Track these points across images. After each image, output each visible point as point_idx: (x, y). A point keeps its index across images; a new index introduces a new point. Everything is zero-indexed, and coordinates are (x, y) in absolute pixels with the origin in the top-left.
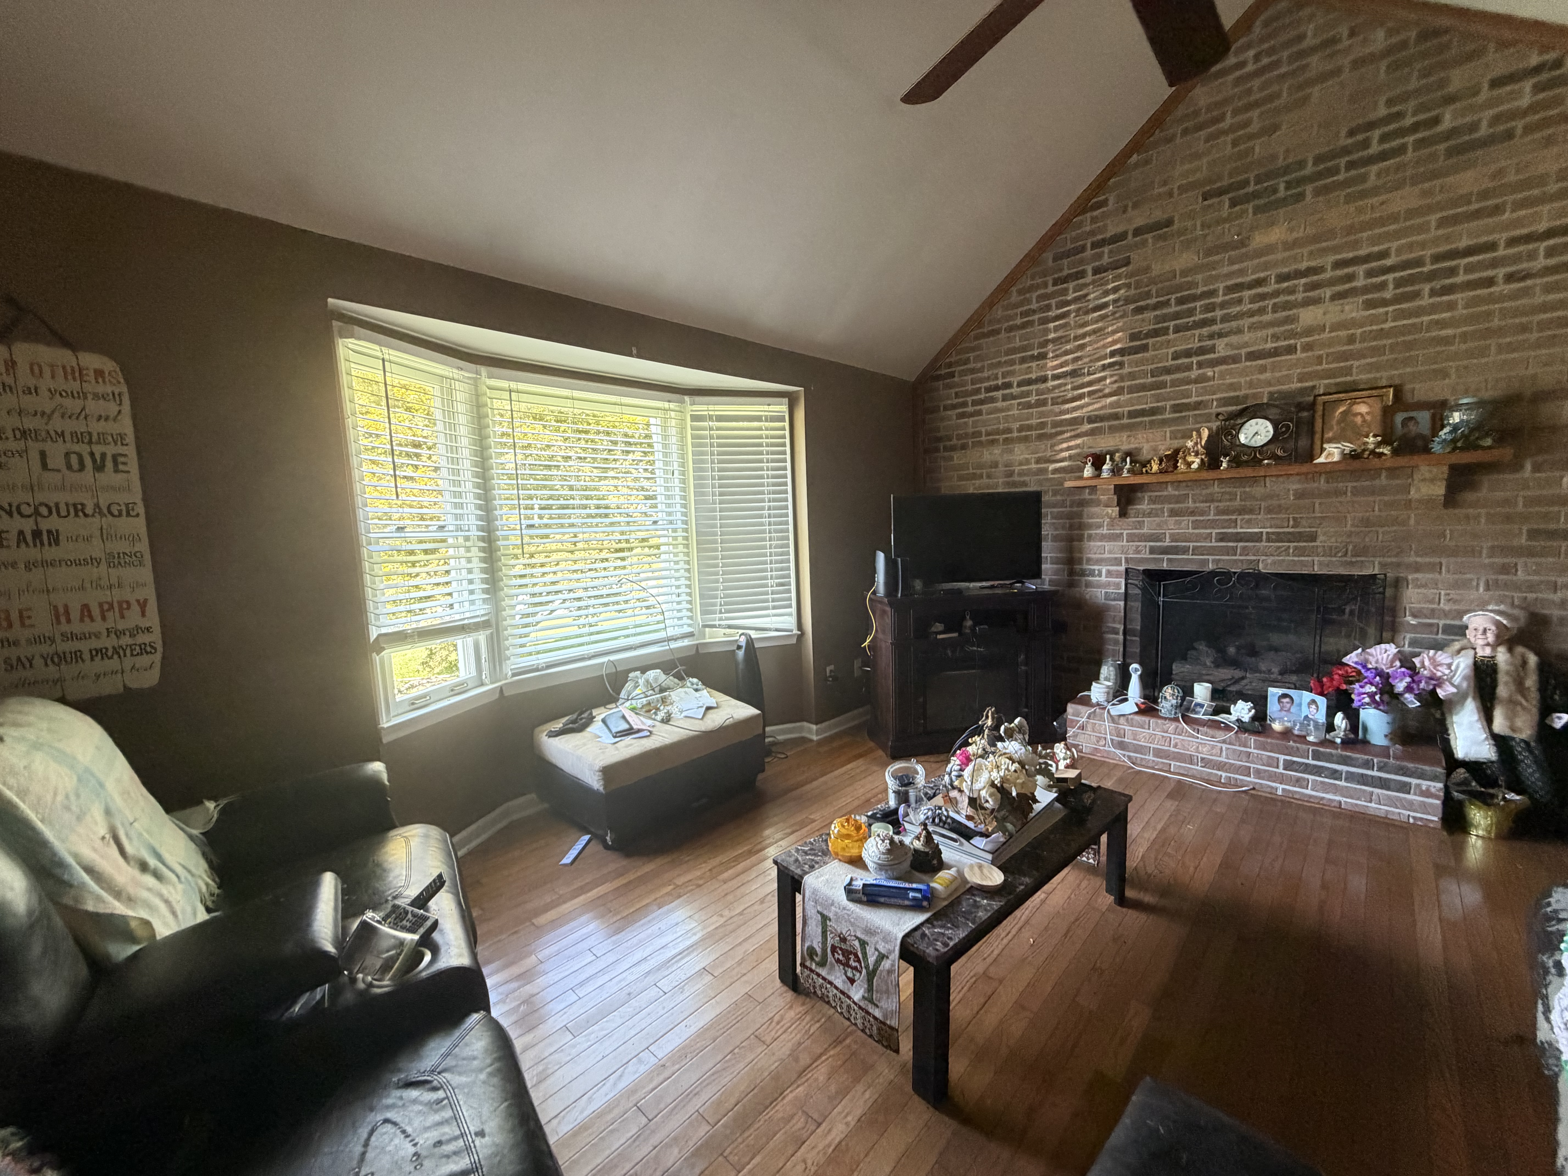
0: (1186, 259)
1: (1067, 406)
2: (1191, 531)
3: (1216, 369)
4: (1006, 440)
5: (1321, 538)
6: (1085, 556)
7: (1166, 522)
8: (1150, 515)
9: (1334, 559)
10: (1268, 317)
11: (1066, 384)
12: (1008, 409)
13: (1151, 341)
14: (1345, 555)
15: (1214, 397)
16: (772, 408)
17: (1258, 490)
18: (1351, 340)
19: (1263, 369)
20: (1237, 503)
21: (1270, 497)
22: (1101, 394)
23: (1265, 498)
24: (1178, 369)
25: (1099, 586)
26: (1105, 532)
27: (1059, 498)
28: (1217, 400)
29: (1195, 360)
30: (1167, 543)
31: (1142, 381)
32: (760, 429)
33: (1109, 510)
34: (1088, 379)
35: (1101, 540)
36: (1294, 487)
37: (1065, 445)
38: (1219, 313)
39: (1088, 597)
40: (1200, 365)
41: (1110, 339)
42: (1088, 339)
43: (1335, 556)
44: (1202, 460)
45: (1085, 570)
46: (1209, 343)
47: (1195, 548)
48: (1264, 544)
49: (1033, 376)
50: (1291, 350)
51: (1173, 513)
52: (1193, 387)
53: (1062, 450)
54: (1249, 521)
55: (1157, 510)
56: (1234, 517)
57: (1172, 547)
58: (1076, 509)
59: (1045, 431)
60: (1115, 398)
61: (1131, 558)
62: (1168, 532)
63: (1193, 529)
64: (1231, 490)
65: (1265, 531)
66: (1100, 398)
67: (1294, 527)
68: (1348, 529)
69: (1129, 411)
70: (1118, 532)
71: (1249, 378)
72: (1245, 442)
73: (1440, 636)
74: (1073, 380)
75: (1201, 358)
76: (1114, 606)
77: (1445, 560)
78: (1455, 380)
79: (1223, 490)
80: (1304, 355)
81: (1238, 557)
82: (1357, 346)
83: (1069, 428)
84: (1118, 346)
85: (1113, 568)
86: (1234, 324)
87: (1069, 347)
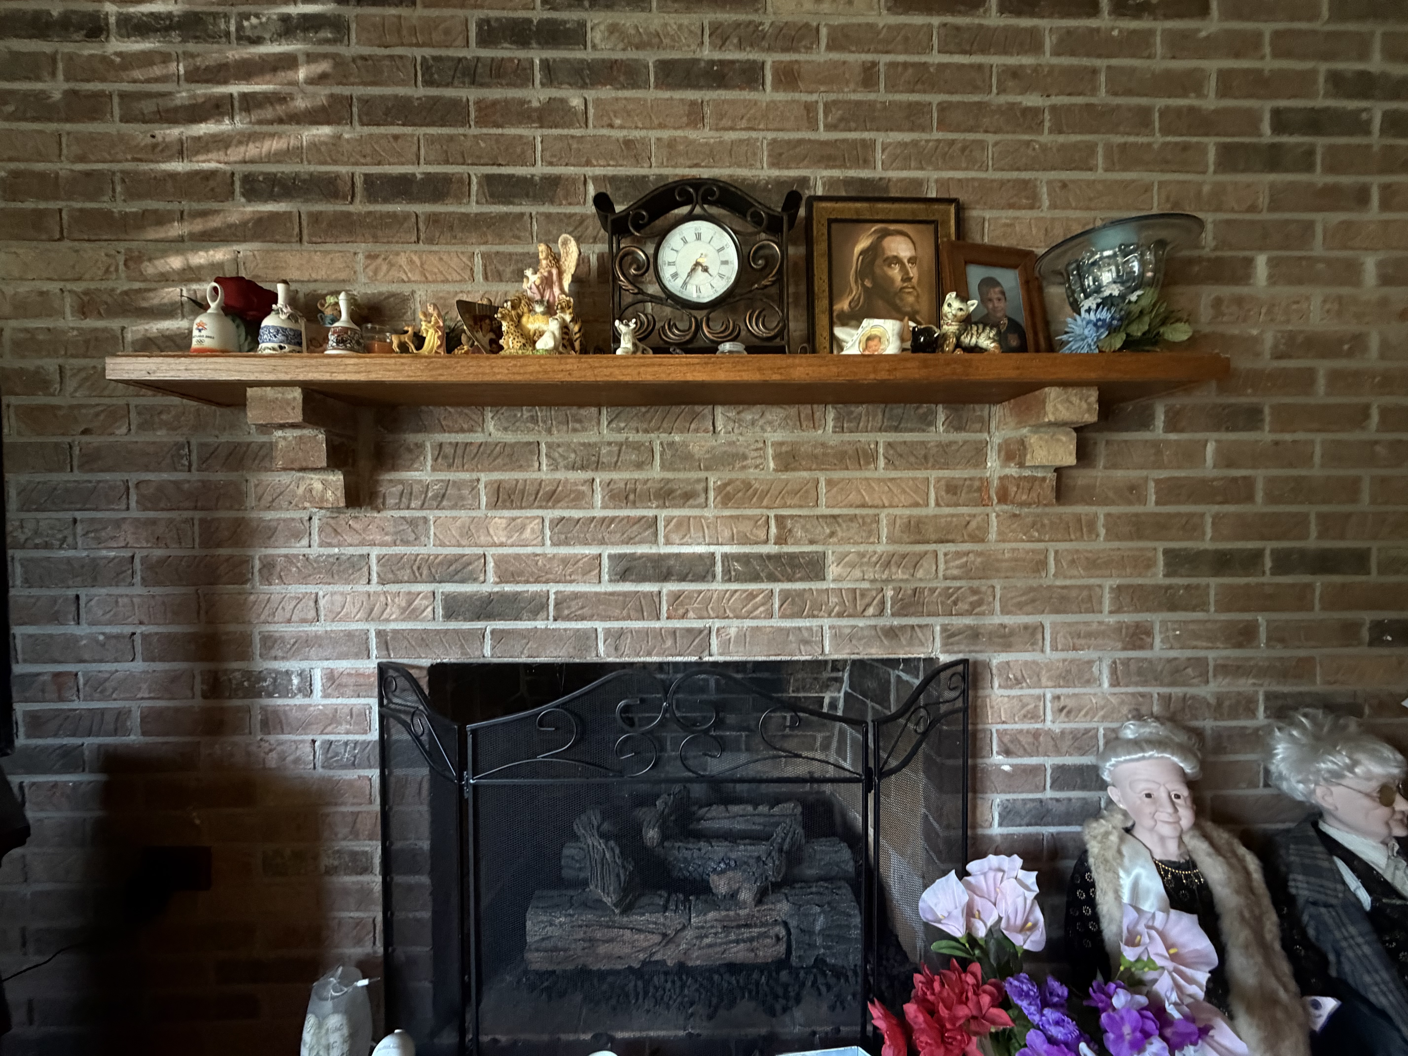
1: (174, 132)
2: (549, 550)
3: (591, 94)
5: (833, 570)
6: (259, 630)
7: (483, 525)
8: (440, 500)
9: (861, 623)
11: (166, 58)
14: (881, 613)
15: (589, 171)
17: (699, 442)
18: (868, 76)
19: (695, 116)
20: (656, 472)
21: (723, 460)
22: (280, 110)
23: (716, 462)
24: (496, 73)
25: (305, 726)
26: (315, 551)
28: (595, 179)
29: (537, 55)
30: (489, 585)
31: (401, 91)
33: (316, 482)
34: (235, 53)
35: (304, 579)
36: (778, 436)
37: (176, 262)
39: (272, 760)
40: (551, 73)
43: (862, 614)
44: (564, 328)
45: (260, 677)
46: (571, 16)
47: (561, 600)
48: (718, 586)
49: (56, 9)
50: (752, 76)
51: (502, 497)
52: (536, 134)
53: (166, 279)
54: (683, 525)
55: (458, 485)
56: (650, 513)
57: (504, 597)
58: (220, 476)
59: (104, 204)
60: (325, 131)
61: (395, 632)
62: (491, 551)
63: (553, 544)
64: (640, 437)
65: (719, 550)
66: (281, 121)
67: (780, 540)
68: (883, 548)
69: (366, 175)
70: (350, 551)
71: (666, 134)
72: (674, 286)
73: (1049, 794)
74: (191, 46)
75: (552, 54)
76: (350, 783)
77: (1048, 620)
78: (1045, 212)
79: (620, 437)
80: (781, 96)
81: (663, 624)
82: (881, 95)
83: (186, 205)
85: (344, 665)
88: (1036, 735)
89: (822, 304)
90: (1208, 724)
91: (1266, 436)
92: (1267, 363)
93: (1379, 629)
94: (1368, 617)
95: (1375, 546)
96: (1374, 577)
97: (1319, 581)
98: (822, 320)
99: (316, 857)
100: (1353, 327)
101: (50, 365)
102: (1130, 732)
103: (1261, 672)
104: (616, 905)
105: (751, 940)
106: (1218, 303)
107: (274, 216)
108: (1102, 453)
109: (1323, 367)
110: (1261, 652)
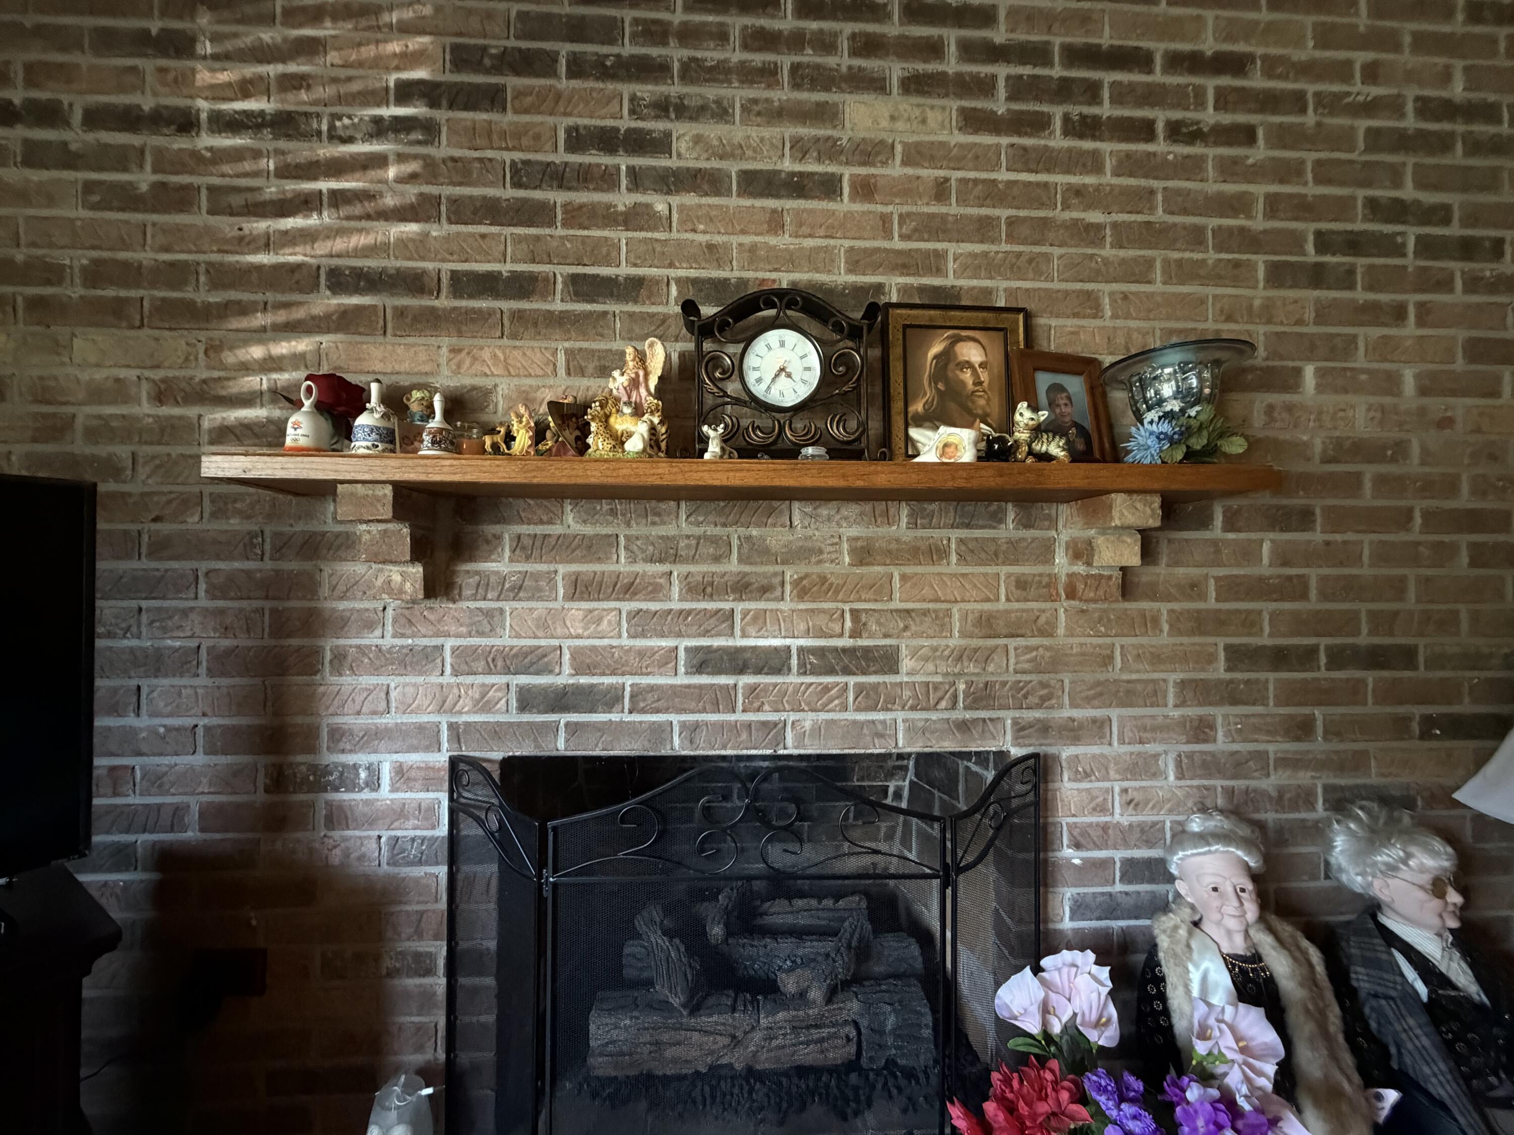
1: (261, 225)
2: (626, 642)
3: (676, 200)
5: (906, 664)
6: (327, 722)
7: (559, 616)
8: (517, 591)
9: (934, 716)
10: (782, 95)
11: (257, 154)
13: (512, 82)
14: (954, 706)
15: (673, 273)
17: (777, 533)
18: (941, 191)
19: (775, 223)
20: (733, 566)
21: (803, 554)
22: (370, 207)
23: (792, 556)
24: (585, 178)
25: (370, 820)
26: (389, 641)
27: (235, 524)
28: (678, 281)
29: (623, 162)
30: (565, 677)
31: (490, 192)
33: (395, 574)
34: (326, 151)
35: (376, 670)
36: (854, 531)
37: (257, 352)
38: (676, 53)
39: (336, 857)
40: (637, 179)
41: (394, 47)
43: (935, 708)
44: (653, 429)
45: (326, 771)
46: (658, 126)
47: (636, 692)
48: (793, 679)
49: (147, 103)
50: (831, 188)
51: (579, 589)
52: (621, 236)
53: (246, 368)
54: (759, 619)
55: (536, 576)
56: (726, 606)
57: (579, 690)
58: (293, 565)
59: (188, 294)
60: (412, 228)
61: (467, 724)
62: (566, 643)
63: (631, 636)
64: (718, 531)
65: (795, 643)
66: (368, 217)
67: (855, 634)
68: (955, 641)
69: (454, 273)
70: (425, 642)
71: (747, 240)
72: (758, 390)
73: (1119, 887)
74: (282, 144)
75: (639, 161)
76: (417, 880)
77: (1114, 713)
78: (1107, 321)
79: (698, 531)
80: (857, 207)
81: (739, 716)
82: (953, 209)
83: (270, 296)
84: (420, 74)
85: (414, 758)
86: (711, 92)
87: (267, 36)
88: (1105, 828)
89: (897, 406)
90: (1270, 816)
91: (1317, 536)
92: (1316, 467)
93: (1428, 722)
94: (1418, 711)
95: (1421, 642)
96: (1422, 673)
97: (1371, 677)
98: (898, 422)
99: (377, 958)
100: (1395, 434)
101: (122, 451)
102: (1196, 825)
103: (1320, 765)
104: (684, 1006)
105: (821, 1040)
106: (1270, 409)
107: (359, 308)
108: (1164, 551)
109: (1369, 471)
110: (1319, 745)
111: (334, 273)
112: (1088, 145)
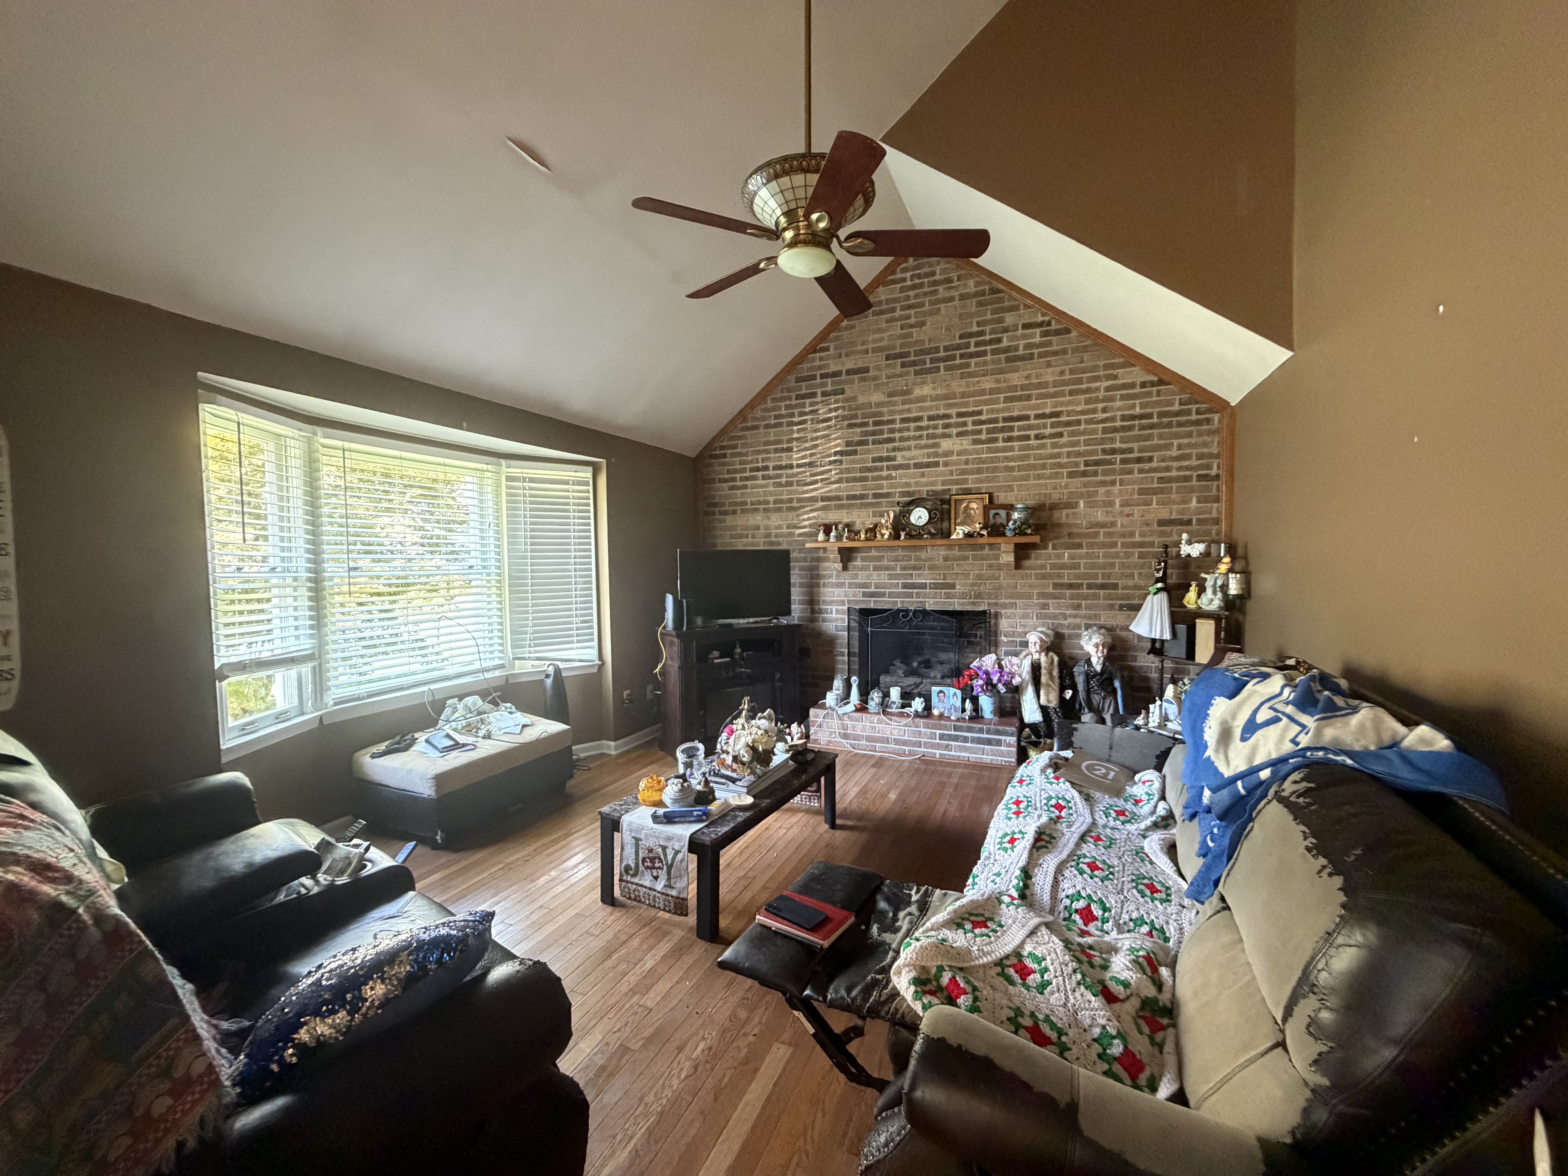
0: (877, 397)
1: (806, 488)
2: (887, 581)
3: (898, 472)
4: (765, 509)
5: (958, 587)
6: (821, 599)
7: (871, 575)
8: (861, 569)
9: (965, 600)
10: (923, 442)
11: (806, 472)
12: (766, 486)
13: (859, 448)
14: (970, 598)
15: (897, 490)
16: (578, 474)
17: (923, 555)
18: (967, 462)
19: (923, 475)
20: (912, 562)
21: (929, 559)
22: (828, 481)
23: (927, 560)
24: (876, 469)
25: (831, 621)
26: (834, 581)
27: (802, 555)
28: (899, 492)
29: (885, 464)
30: (873, 589)
31: (854, 475)
32: (568, 491)
33: (836, 565)
34: (819, 470)
35: (832, 587)
36: (943, 553)
37: (806, 516)
38: (897, 435)
39: (824, 629)
40: (888, 468)
41: (833, 444)
42: (819, 441)
43: (965, 598)
45: (822, 610)
46: (893, 454)
47: (890, 593)
48: (928, 590)
49: (784, 463)
50: (937, 464)
51: (876, 568)
52: (884, 482)
53: (804, 520)
54: (919, 575)
55: (866, 566)
56: (911, 572)
57: (876, 592)
58: (814, 564)
59: (792, 505)
60: (838, 485)
61: (851, 600)
62: (873, 581)
64: (909, 554)
65: (928, 582)
66: (828, 484)
67: (944, 579)
68: (971, 581)
69: (847, 495)
70: (842, 581)
71: (917, 480)
72: (913, 523)
74: (810, 469)
75: (888, 463)
76: (841, 635)
77: (1018, 601)
78: (1016, 493)
79: (904, 554)
80: (944, 469)
81: (914, 600)
82: (970, 466)
84: (839, 449)
85: (840, 607)
86: (906, 444)
87: (807, 445)
89: (953, 521)
91: (1084, 551)
92: (1084, 530)
95: (1120, 582)
97: (1102, 592)
99: (833, 652)
100: (1112, 519)
101: (781, 539)
103: (1084, 617)
106: (1067, 515)
109: (1102, 531)
110: (1083, 612)
111: (822, 497)
112: (1009, 444)
